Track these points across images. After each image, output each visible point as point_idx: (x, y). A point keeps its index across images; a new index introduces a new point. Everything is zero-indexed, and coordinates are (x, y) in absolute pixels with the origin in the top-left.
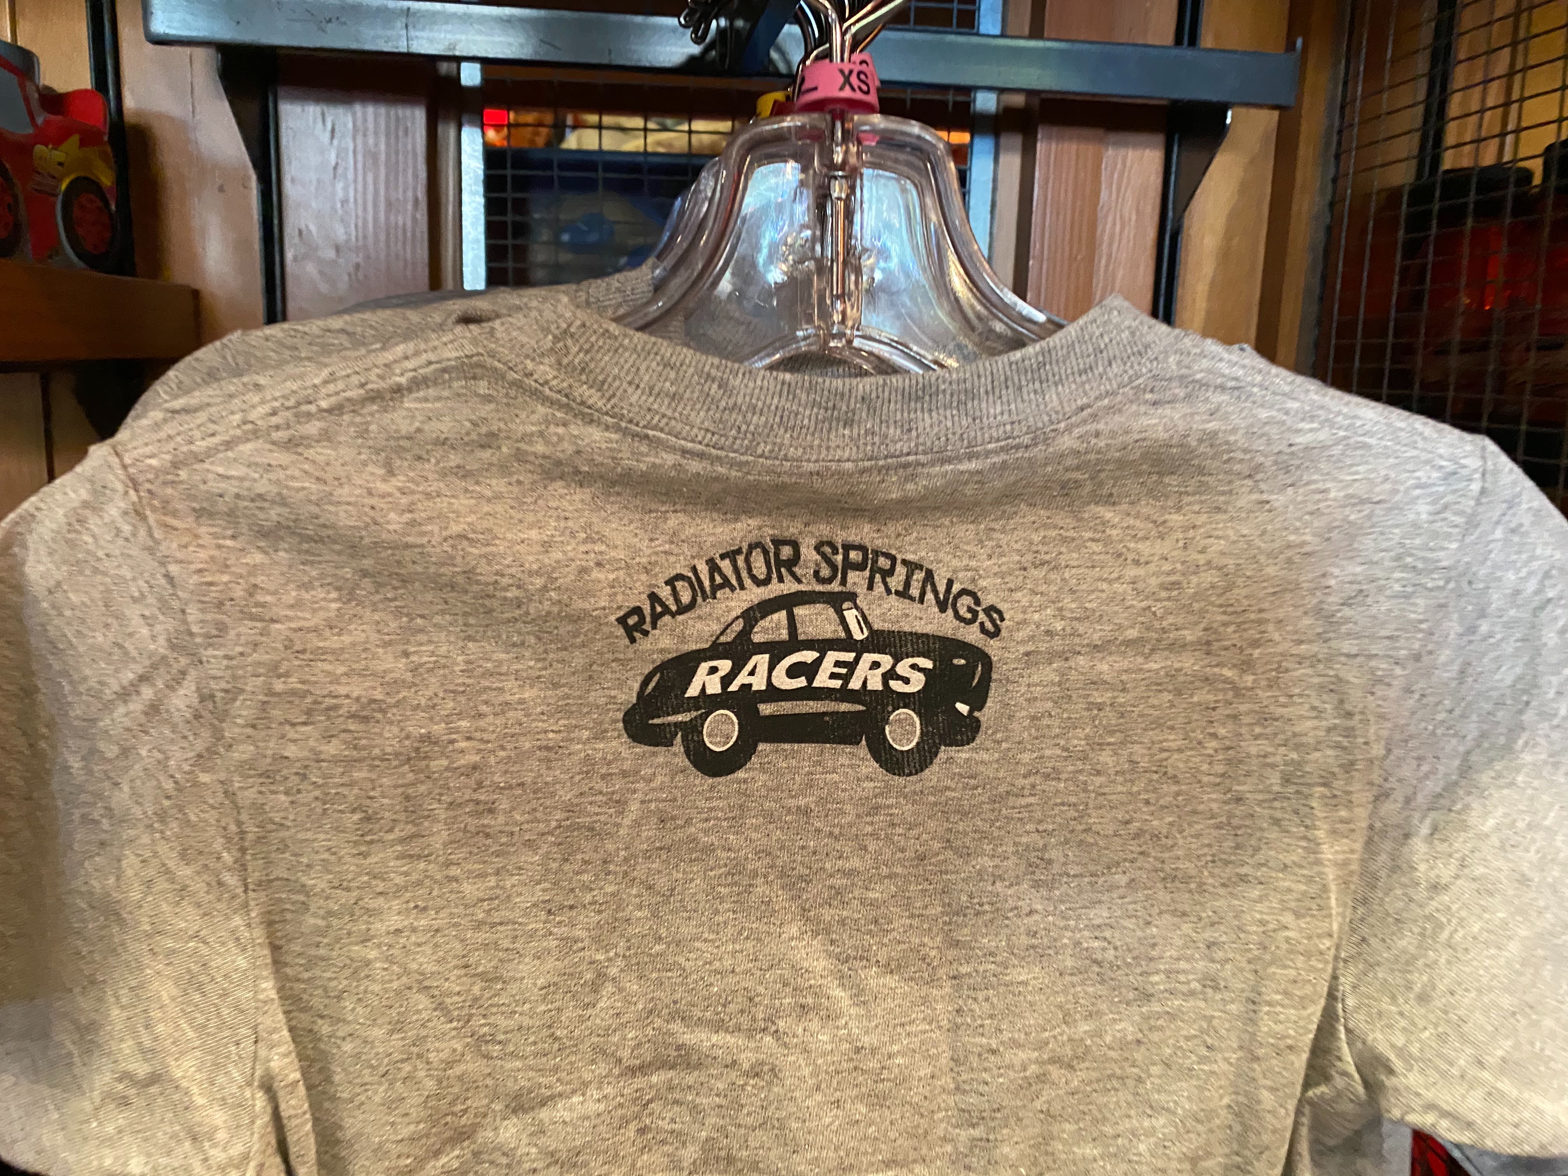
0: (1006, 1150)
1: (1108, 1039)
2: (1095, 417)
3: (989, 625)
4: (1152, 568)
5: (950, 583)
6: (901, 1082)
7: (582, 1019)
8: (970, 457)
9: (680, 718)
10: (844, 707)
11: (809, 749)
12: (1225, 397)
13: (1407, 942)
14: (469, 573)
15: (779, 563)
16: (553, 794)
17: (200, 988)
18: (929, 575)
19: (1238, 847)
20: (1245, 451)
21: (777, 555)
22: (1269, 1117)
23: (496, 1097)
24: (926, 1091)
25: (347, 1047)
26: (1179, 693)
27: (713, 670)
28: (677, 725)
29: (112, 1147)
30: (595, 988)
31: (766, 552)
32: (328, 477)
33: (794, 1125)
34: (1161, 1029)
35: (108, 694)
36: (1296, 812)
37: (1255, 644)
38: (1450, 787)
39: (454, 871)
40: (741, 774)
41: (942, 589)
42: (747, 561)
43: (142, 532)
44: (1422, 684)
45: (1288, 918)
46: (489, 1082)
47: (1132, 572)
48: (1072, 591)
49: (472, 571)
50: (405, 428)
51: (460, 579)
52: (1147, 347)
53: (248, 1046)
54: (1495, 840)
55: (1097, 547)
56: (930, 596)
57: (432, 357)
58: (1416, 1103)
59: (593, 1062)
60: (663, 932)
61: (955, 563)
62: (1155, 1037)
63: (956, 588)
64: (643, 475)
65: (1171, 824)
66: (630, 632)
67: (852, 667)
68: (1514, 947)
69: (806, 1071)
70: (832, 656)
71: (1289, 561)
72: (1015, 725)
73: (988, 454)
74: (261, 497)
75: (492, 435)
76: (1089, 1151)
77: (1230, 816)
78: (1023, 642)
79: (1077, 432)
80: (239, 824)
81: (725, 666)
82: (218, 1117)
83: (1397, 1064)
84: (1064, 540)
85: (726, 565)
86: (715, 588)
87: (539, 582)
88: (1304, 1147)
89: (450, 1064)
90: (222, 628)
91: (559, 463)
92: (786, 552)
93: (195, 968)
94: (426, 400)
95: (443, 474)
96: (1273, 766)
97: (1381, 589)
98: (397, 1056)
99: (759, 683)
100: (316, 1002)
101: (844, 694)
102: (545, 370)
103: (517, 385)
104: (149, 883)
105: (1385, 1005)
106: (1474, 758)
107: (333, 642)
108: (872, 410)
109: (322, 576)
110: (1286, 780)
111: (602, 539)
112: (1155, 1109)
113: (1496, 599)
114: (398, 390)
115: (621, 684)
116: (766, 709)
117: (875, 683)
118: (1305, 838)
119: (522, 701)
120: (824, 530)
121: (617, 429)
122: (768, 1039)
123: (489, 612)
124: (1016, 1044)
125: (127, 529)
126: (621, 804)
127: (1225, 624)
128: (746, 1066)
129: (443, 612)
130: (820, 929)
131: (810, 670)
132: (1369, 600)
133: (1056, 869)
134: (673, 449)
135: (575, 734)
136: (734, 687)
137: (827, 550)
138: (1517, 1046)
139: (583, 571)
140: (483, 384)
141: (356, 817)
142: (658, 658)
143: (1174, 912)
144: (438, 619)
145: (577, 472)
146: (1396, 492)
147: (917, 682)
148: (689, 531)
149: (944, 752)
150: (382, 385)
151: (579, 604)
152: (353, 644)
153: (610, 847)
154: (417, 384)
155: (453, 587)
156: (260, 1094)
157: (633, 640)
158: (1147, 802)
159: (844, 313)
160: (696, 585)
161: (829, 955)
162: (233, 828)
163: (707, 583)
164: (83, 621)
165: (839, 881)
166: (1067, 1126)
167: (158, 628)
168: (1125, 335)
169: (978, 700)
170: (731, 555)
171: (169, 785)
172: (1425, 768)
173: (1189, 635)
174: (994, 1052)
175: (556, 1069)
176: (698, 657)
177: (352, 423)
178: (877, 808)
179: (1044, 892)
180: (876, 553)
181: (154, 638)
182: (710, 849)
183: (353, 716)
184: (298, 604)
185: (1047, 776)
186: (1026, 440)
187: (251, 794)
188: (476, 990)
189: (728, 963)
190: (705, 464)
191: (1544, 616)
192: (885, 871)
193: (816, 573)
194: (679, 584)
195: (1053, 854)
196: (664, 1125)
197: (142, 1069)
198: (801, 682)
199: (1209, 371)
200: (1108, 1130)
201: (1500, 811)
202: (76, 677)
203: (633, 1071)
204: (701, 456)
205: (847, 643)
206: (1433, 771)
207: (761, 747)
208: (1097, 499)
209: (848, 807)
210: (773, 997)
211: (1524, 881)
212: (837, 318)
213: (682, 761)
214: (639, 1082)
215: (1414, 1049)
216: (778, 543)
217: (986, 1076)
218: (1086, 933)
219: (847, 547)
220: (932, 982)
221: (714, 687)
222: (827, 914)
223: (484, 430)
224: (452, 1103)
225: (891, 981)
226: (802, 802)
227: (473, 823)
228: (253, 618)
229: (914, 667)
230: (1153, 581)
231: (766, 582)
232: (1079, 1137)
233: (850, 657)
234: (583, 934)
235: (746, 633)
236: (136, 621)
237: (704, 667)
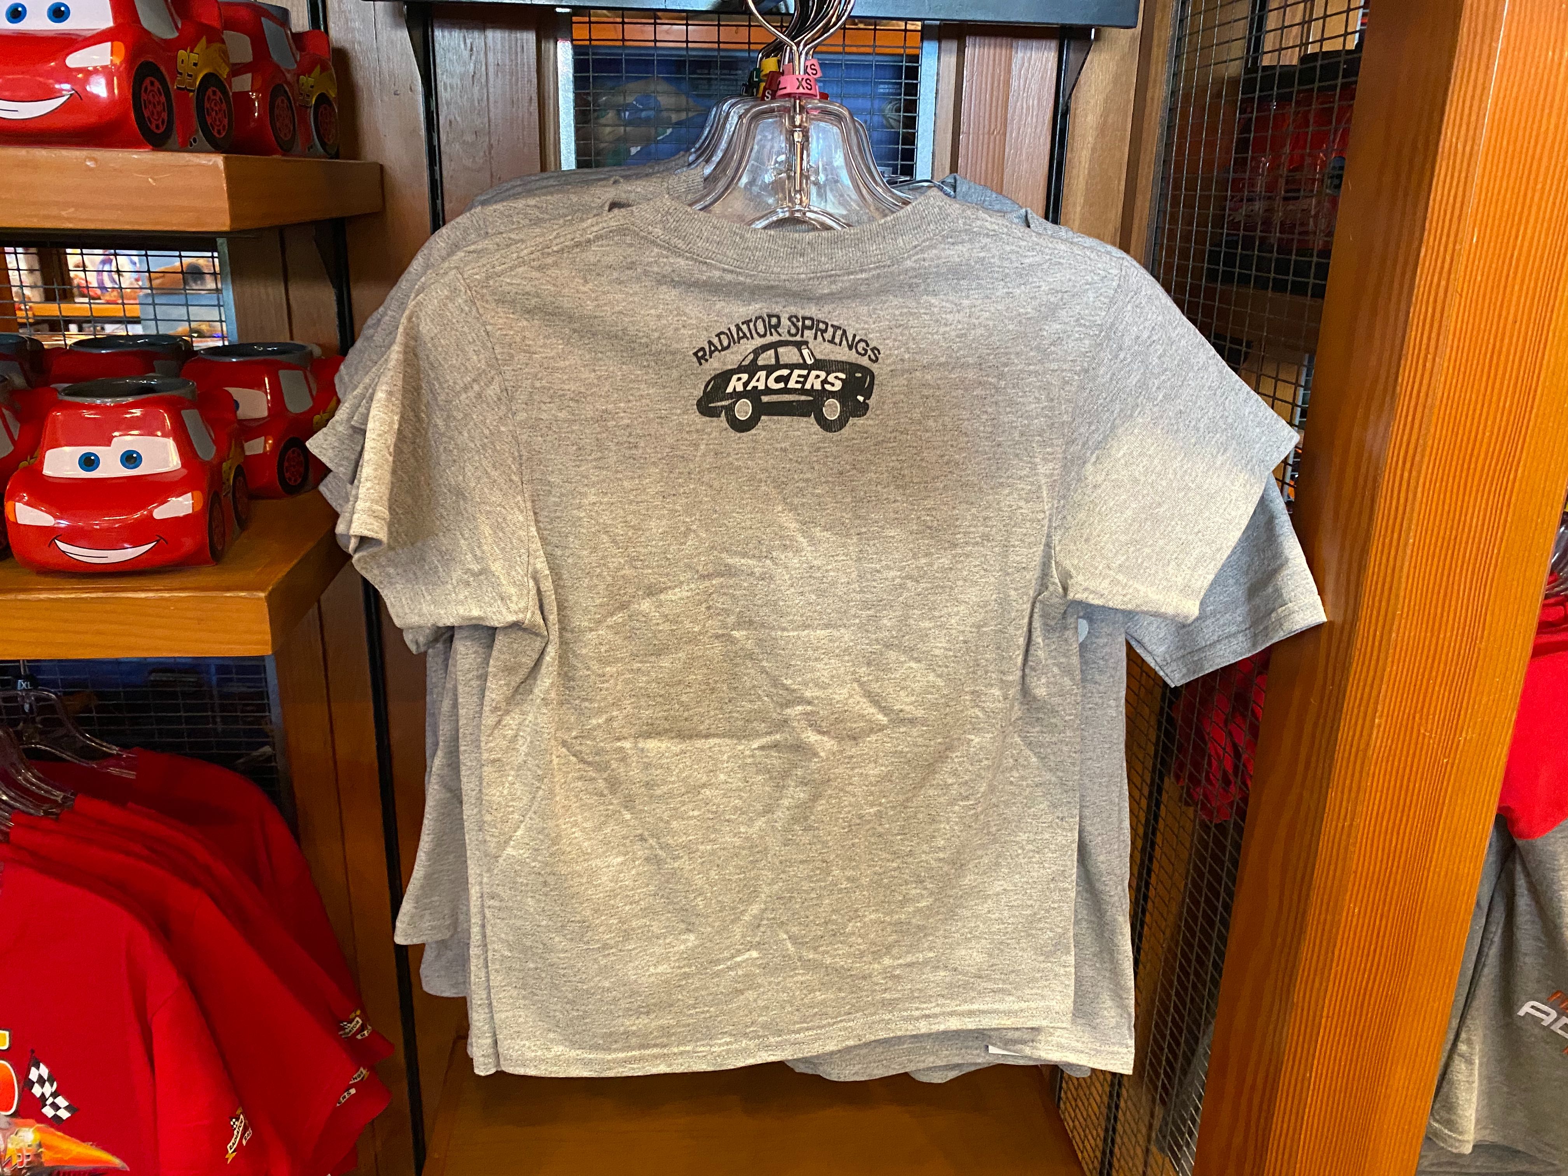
0: (885, 622)
1: (935, 567)
2: (922, 251)
3: (873, 357)
4: (953, 327)
5: (854, 336)
6: (833, 584)
7: (680, 550)
8: (862, 271)
9: (724, 403)
10: (803, 398)
11: (786, 419)
12: (989, 240)
13: (1082, 515)
14: (624, 330)
15: (771, 326)
16: (664, 440)
17: (502, 529)
18: (844, 332)
19: (998, 469)
20: (999, 267)
21: (769, 322)
22: (1014, 604)
23: (638, 589)
24: (845, 590)
25: (570, 561)
26: (966, 390)
27: (739, 379)
28: (722, 407)
29: (463, 605)
30: (686, 534)
31: (764, 321)
32: (559, 283)
33: (781, 603)
34: (962, 562)
35: (458, 388)
36: (1026, 450)
37: (1006, 365)
38: (1105, 438)
39: (620, 476)
40: (753, 431)
41: (850, 339)
42: (755, 325)
43: (474, 310)
44: (1091, 385)
45: (1022, 503)
46: (636, 580)
47: (942, 330)
48: (914, 339)
49: (626, 329)
50: (593, 259)
51: (620, 333)
52: (948, 215)
53: (525, 557)
54: (1123, 461)
55: (927, 317)
56: (844, 342)
57: (605, 225)
58: (1080, 589)
59: (685, 572)
60: (717, 508)
61: (857, 326)
62: (959, 566)
63: (857, 339)
64: (704, 282)
65: (965, 457)
66: (699, 359)
67: (806, 377)
68: (1129, 513)
69: (787, 577)
70: (797, 372)
71: (1020, 322)
72: (886, 407)
73: (870, 269)
74: (528, 293)
75: (633, 263)
76: (927, 624)
77: (995, 453)
78: (890, 365)
79: (913, 259)
80: (519, 451)
81: (745, 377)
82: (513, 590)
83: (1074, 572)
84: (911, 314)
85: (744, 328)
86: (739, 339)
87: (656, 335)
88: (1037, 624)
89: (618, 569)
90: (512, 357)
91: (664, 276)
92: (774, 321)
93: (500, 520)
94: (602, 246)
95: (610, 283)
96: (1016, 427)
97: (1069, 336)
98: (594, 565)
99: (761, 386)
100: (555, 540)
101: (803, 391)
102: (658, 231)
103: (645, 238)
104: (479, 478)
105: (1072, 547)
106: (1117, 422)
107: (562, 364)
108: (813, 249)
109: (555, 332)
110: (1022, 434)
111: (685, 314)
112: (959, 602)
113: (1127, 341)
114: (589, 241)
115: (695, 386)
116: (765, 399)
117: (818, 386)
118: (1030, 462)
119: (648, 395)
120: (793, 310)
121: (692, 259)
122: (768, 562)
123: (633, 350)
124: (889, 568)
125: (467, 309)
126: (696, 446)
127: (989, 355)
128: (757, 574)
129: (611, 350)
130: (793, 508)
131: (786, 379)
132: (1064, 343)
133: (907, 479)
134: (719, 269)
135: (674, 411)
136: (749, 388)
137: (794, 320)
138: (1127, 559)
139: (677, 329)
140: (629, 238)
141: (575, 448)
142: (713, 373)
143: (967, 503)
144: (608, 354)
145: (673, 281)
146: (1074, 286)
147: (838, 386)
148: (727, 310)
149: (851, 420)
150: (582, 239)
151: (675, 346)
152: (570, 365)
153: (692, 466)
154: (598, 238)
155: (616, 337)
156: (531, 581)
157: (701, 364)
158: (952, 446)
159: (801, 200)
160: (730, 336)
161: (797, 521)
162: (516, 454)
163: (735, 336)
164: (447, 353)
165: (801, 484)
166: (916, 611)
167: (482, 356)
168: (936, 210)
169: (868, 395)
170: (747, 323)
171: (487, 432)
172: (1093, 428)
173: (970, 360)
174: (878, 571)
175: (668, 575)
176: (732, 372)
177: (568, 258)
178: (819, 449)
179: (901, 491)
180: (818, 321)
181: (479, 361)
182: (739, 468)
183: (572, 399)
184: (544, 346)
185: (902, 433)
186: (889, 263)
187: (524, 437)
188: (630, 534)
189: (749, 523)
190: (734, 276)
191: (1151, 349)
192: (823, 480)
193: (789, 332)
194: (722, 336)
195: (906, 472)
196: (719, 605)
197: (476, 567)
198: (782, 385)
199: (981, 227)
200: (937, 614)
201: (1126, 447)
202: (442, 380)
203: (703, 577)
204: (732, 272)
205: (803, 366)
206: (1097, 429)
207: (763, 418)
208: (927, 292)
209: (805, 448)
210: (770, 541)
211: (1136, 481)
212: (797, 201)
213: (725, 425)
214: (707, 583)
215: (1081, 565)
216: (770, 316)
217: (874, 584)
218: (923, 513)
219: (804, 319)
220: (848, 535)
221: (740, 388)
222: (796, 501)
223: (629, 260)
224: (619, 589)
225: (827, 534)
226: (783, 445)
227: (628, 453)
228: (525, 351)
229: (836, 377)
230: (953, 333)
231: (764, 335)
232: (922, 617)
233: (805, 372)
234: (680, 508)
235: (755, 360)
236: (471, 353)
237: (735, 377)
